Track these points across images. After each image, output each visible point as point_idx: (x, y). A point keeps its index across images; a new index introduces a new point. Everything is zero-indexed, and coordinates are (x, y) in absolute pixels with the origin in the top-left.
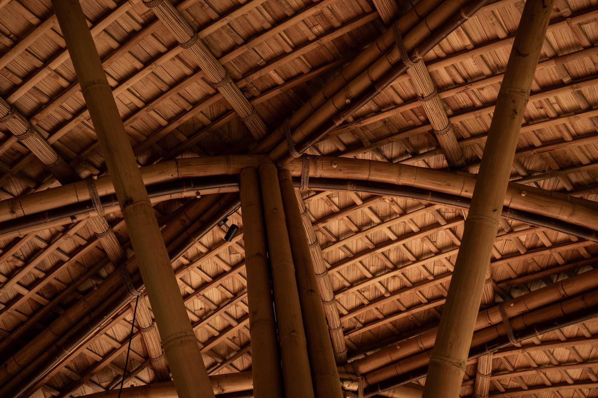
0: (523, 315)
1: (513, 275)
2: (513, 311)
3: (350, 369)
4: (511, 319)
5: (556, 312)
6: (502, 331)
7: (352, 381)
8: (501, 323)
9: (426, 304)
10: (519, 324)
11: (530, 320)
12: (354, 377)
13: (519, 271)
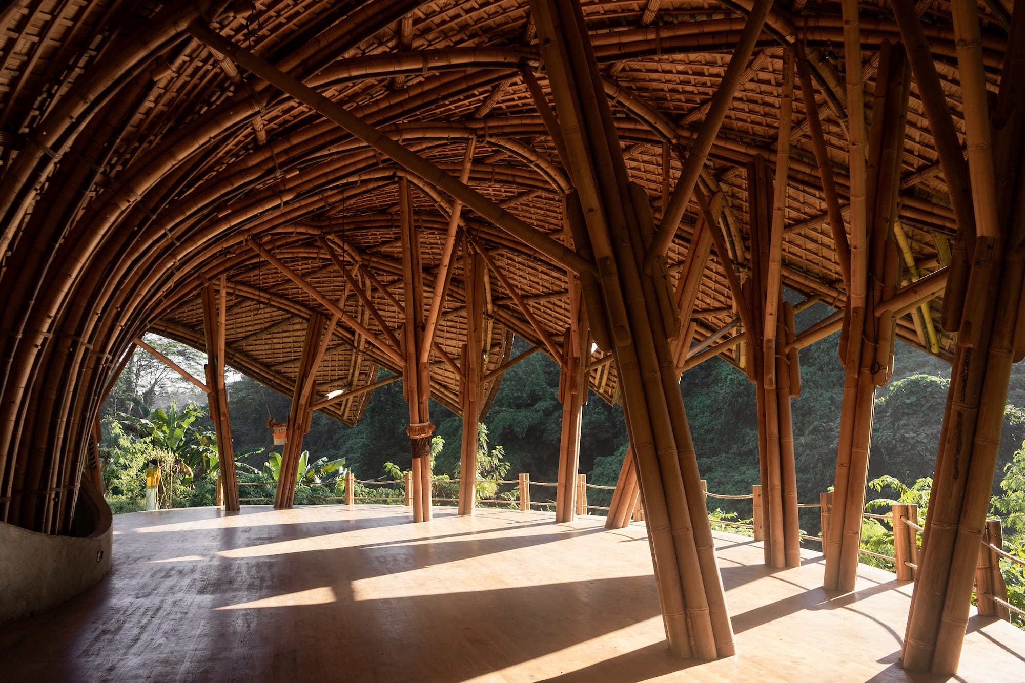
0: (670, 38)
1: (671, 8)
2: (665, 34)
3: (534, 50)
4: (662, 39)
5: (694, 43)
6: (653, 46)
7: (536, 60)
8: (654, 40)
9: (602, 14)
10: (666, 45)
11: (675, 44)
12: (537, 58)
13: (676, 6)
